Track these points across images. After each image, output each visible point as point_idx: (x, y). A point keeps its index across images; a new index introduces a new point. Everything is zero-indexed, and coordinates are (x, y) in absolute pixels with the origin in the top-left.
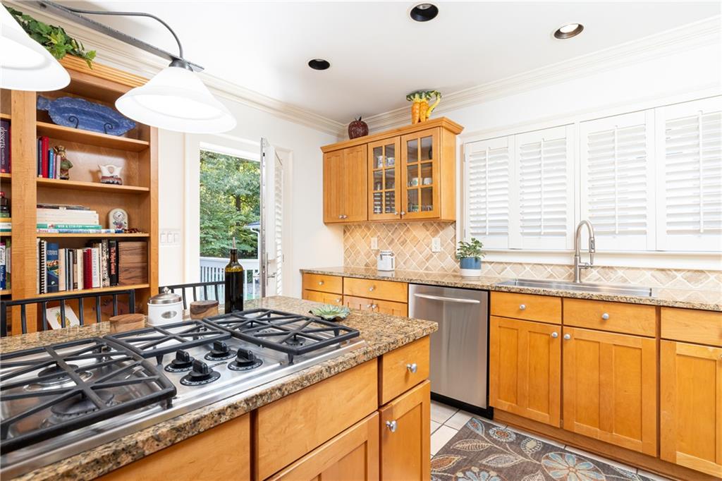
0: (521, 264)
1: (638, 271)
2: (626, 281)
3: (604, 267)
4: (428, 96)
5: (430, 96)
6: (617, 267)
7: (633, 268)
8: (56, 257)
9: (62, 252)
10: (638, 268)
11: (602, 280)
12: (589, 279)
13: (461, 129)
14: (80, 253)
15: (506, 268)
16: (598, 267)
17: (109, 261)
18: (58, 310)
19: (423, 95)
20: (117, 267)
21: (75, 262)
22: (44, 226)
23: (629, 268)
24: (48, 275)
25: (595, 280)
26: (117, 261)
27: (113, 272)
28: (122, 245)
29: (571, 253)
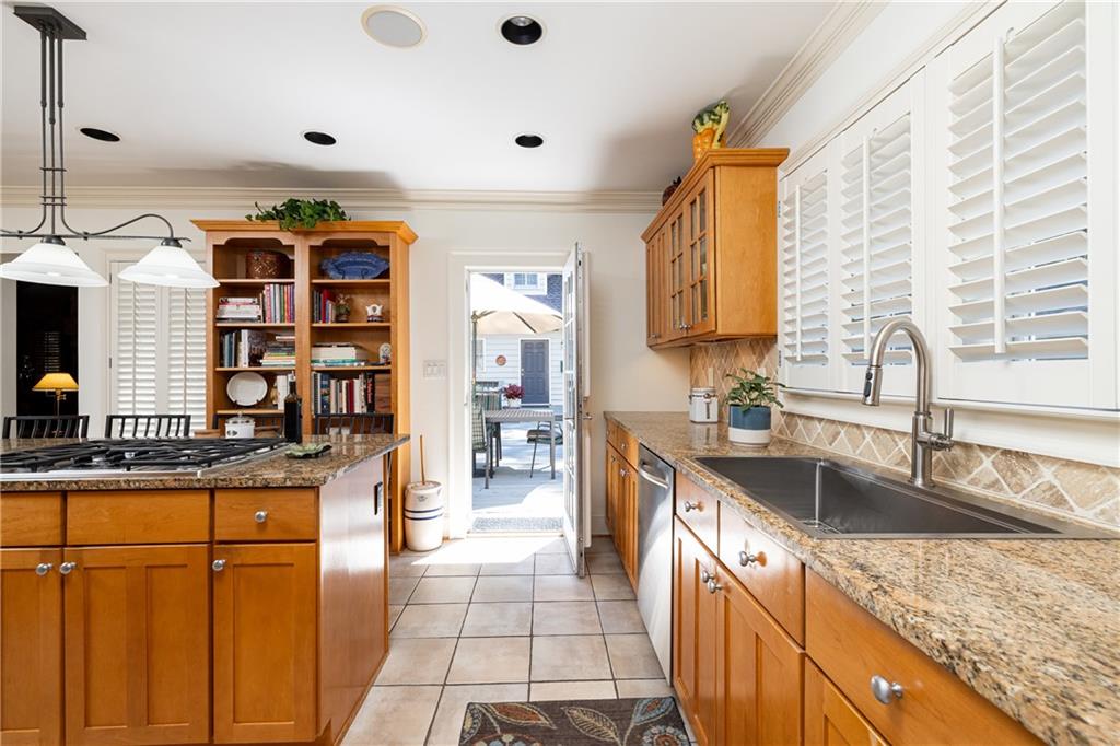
0: (858, 426)
1: (1094, 475)
2: (1060, 501)
3: (1006, 452)
4: (713, 117)
5: (715, 115)
6: (1039, 456)
7: (1079, 465)
8: (329, 386)
9: (333, 382)
10: (1096, 467)
11: (1001, 489)
12: (974, 482)
13: (787, 151)
14: (344, 382)
15: (838, 433)
16: (995, 449)
17: (366, 391)
18: (337, 430)
19: (706, 118)
20: (373, 397)
21: (341, 391)
22: (317, 361)
23: (1069, 463)
24: (322, 400)
25: (988, 487)
26: (373, 391)
27: (370, 401)
28: (378, 377)
29: (909, 405)
